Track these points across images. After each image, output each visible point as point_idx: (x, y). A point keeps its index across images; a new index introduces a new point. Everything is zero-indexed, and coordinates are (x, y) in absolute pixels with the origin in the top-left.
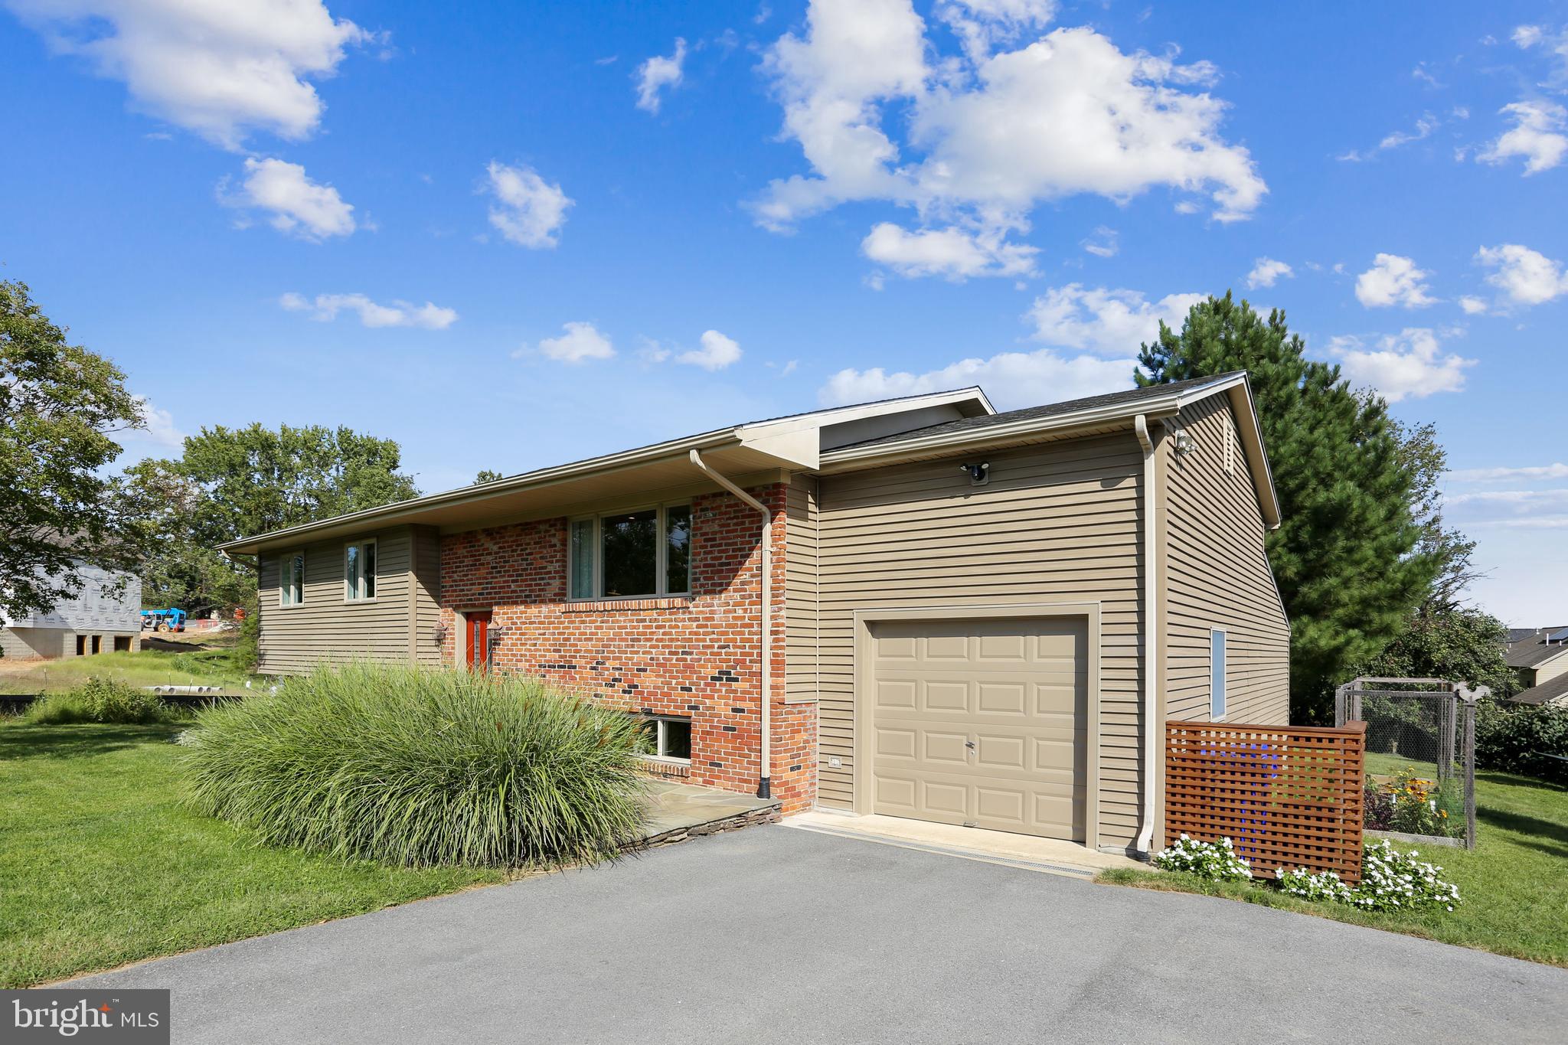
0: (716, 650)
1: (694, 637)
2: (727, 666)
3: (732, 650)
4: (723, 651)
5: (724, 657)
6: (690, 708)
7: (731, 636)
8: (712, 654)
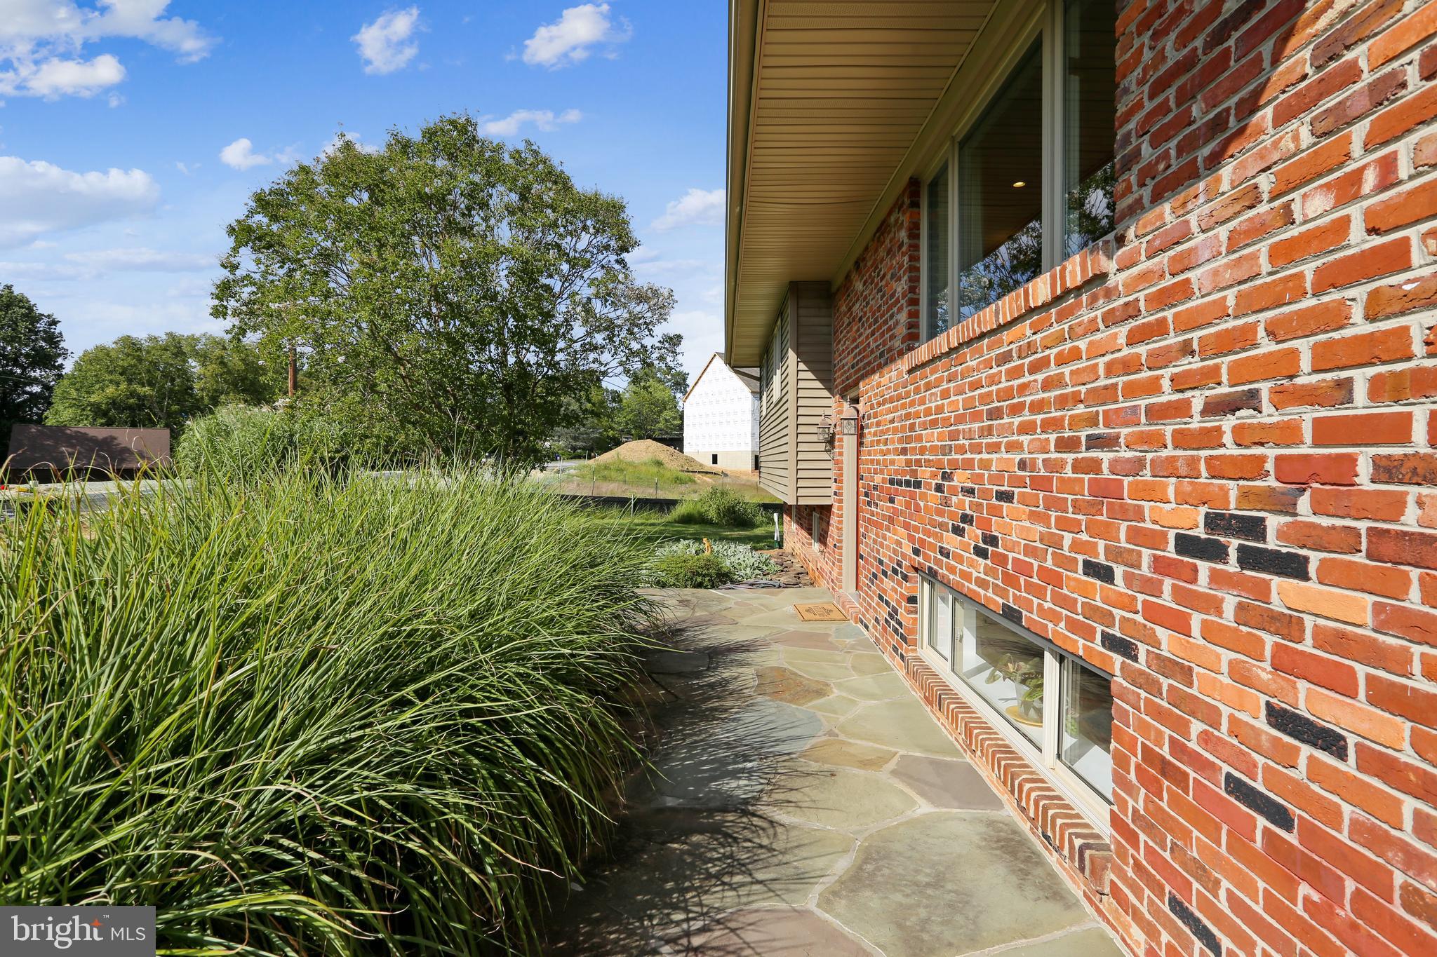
0: (1196, 423)
1: (1121, 380)
2: (1245, 495)
3: (1269, 415)
4: (1228, 423)
5: (1232, 450)
6: (1112, 643)
7: (1267, 347)
8: (1182, 439)
